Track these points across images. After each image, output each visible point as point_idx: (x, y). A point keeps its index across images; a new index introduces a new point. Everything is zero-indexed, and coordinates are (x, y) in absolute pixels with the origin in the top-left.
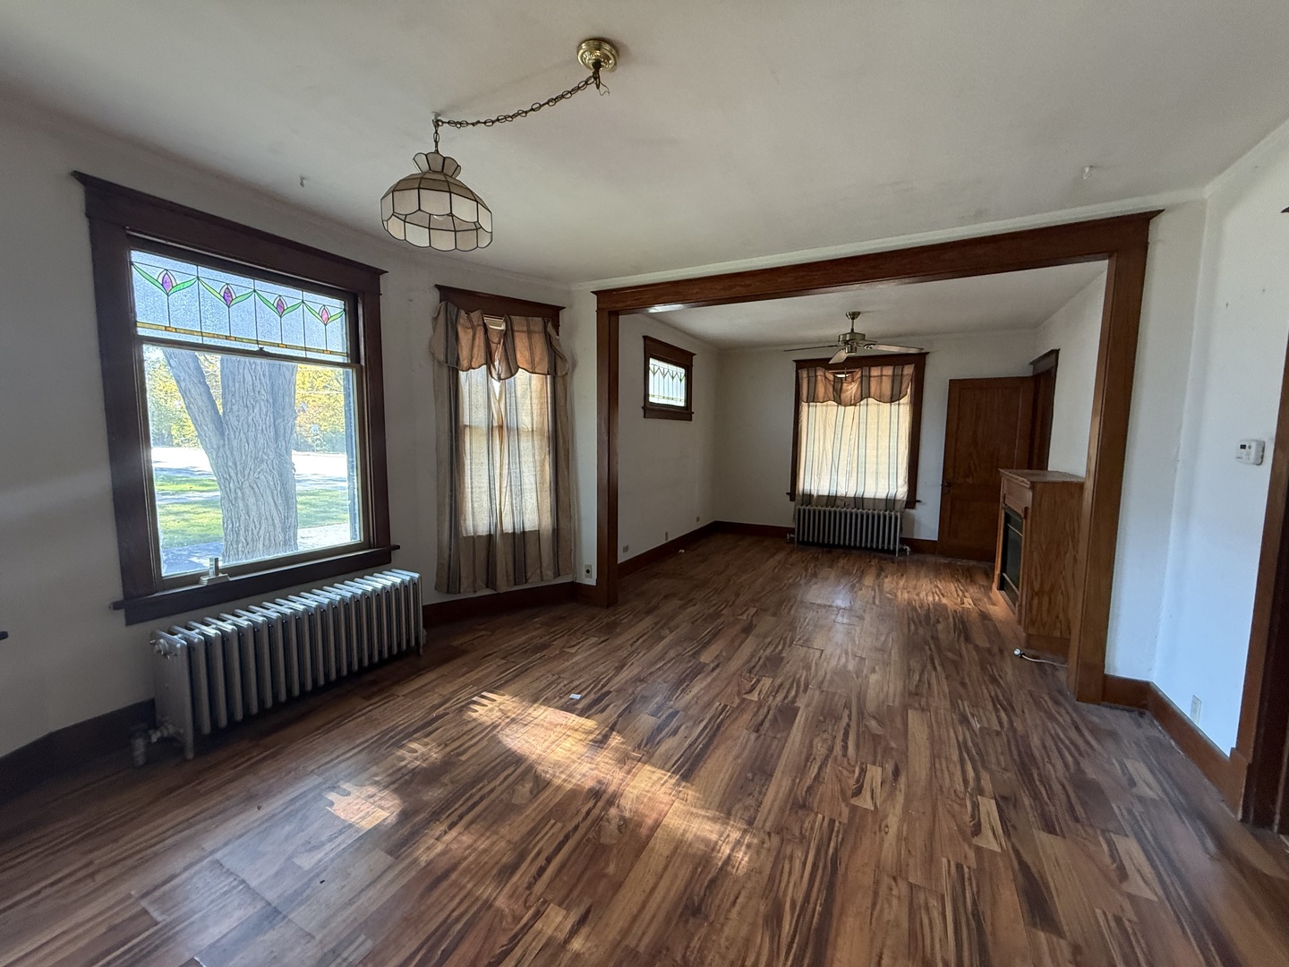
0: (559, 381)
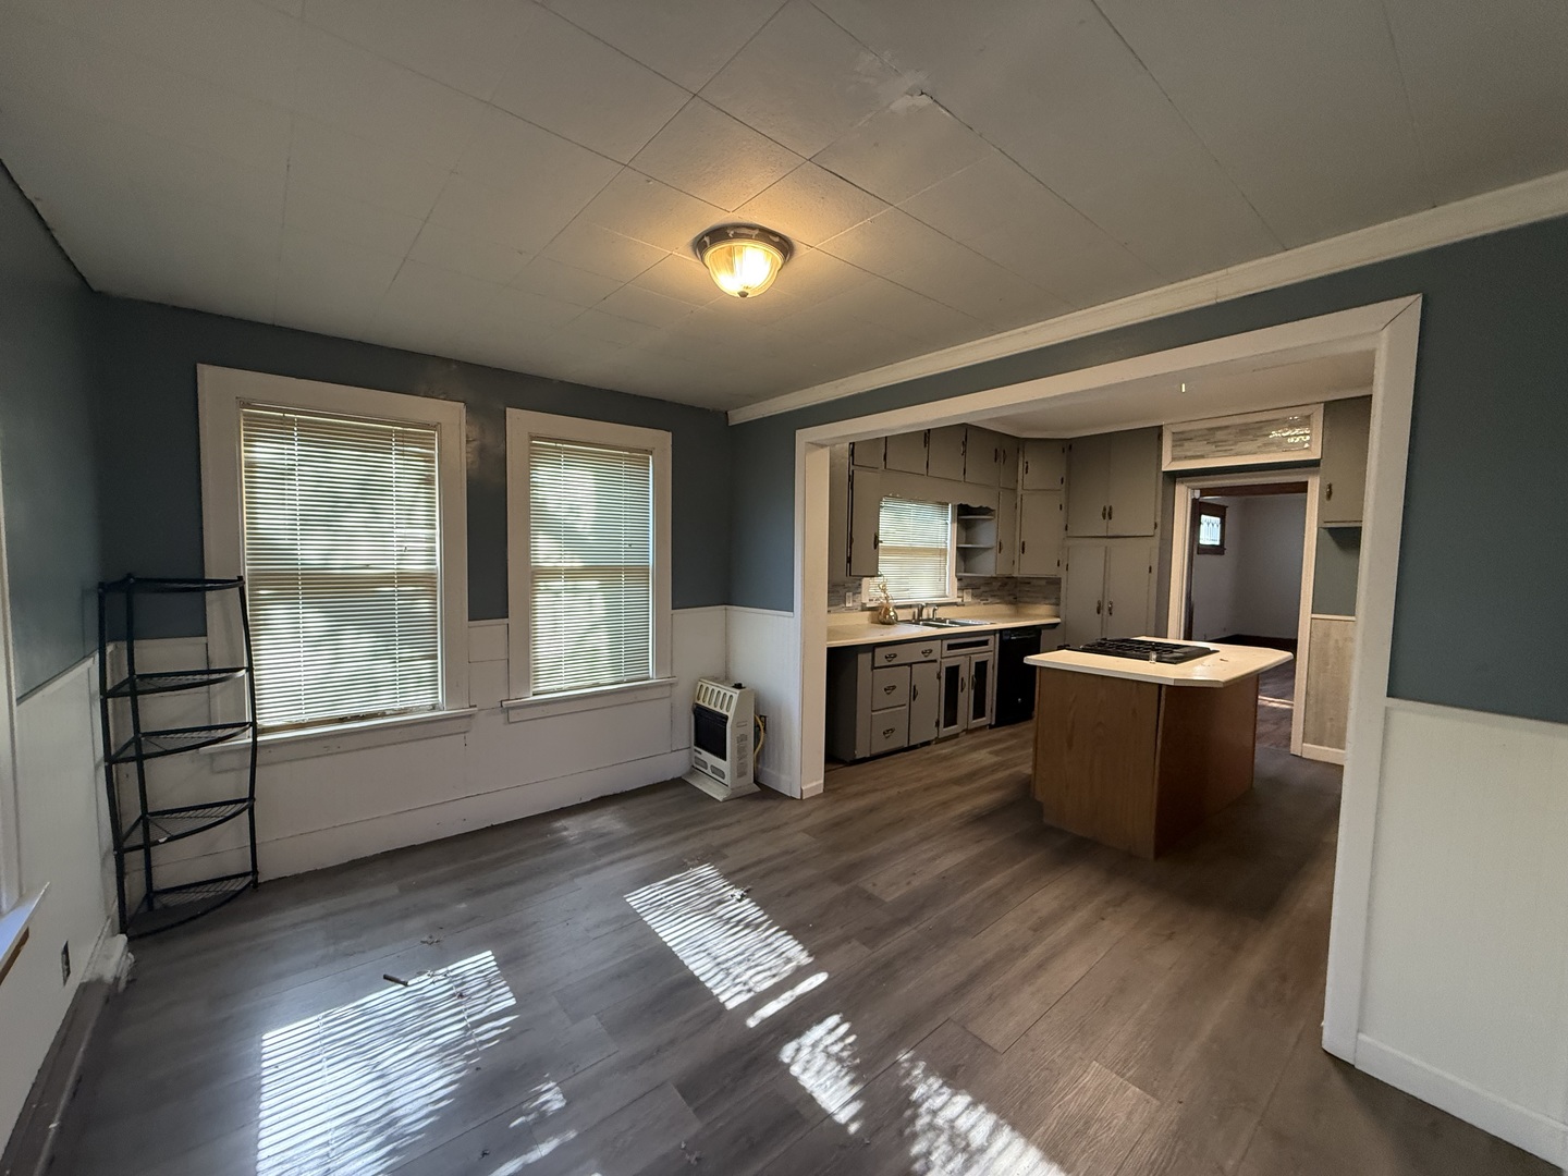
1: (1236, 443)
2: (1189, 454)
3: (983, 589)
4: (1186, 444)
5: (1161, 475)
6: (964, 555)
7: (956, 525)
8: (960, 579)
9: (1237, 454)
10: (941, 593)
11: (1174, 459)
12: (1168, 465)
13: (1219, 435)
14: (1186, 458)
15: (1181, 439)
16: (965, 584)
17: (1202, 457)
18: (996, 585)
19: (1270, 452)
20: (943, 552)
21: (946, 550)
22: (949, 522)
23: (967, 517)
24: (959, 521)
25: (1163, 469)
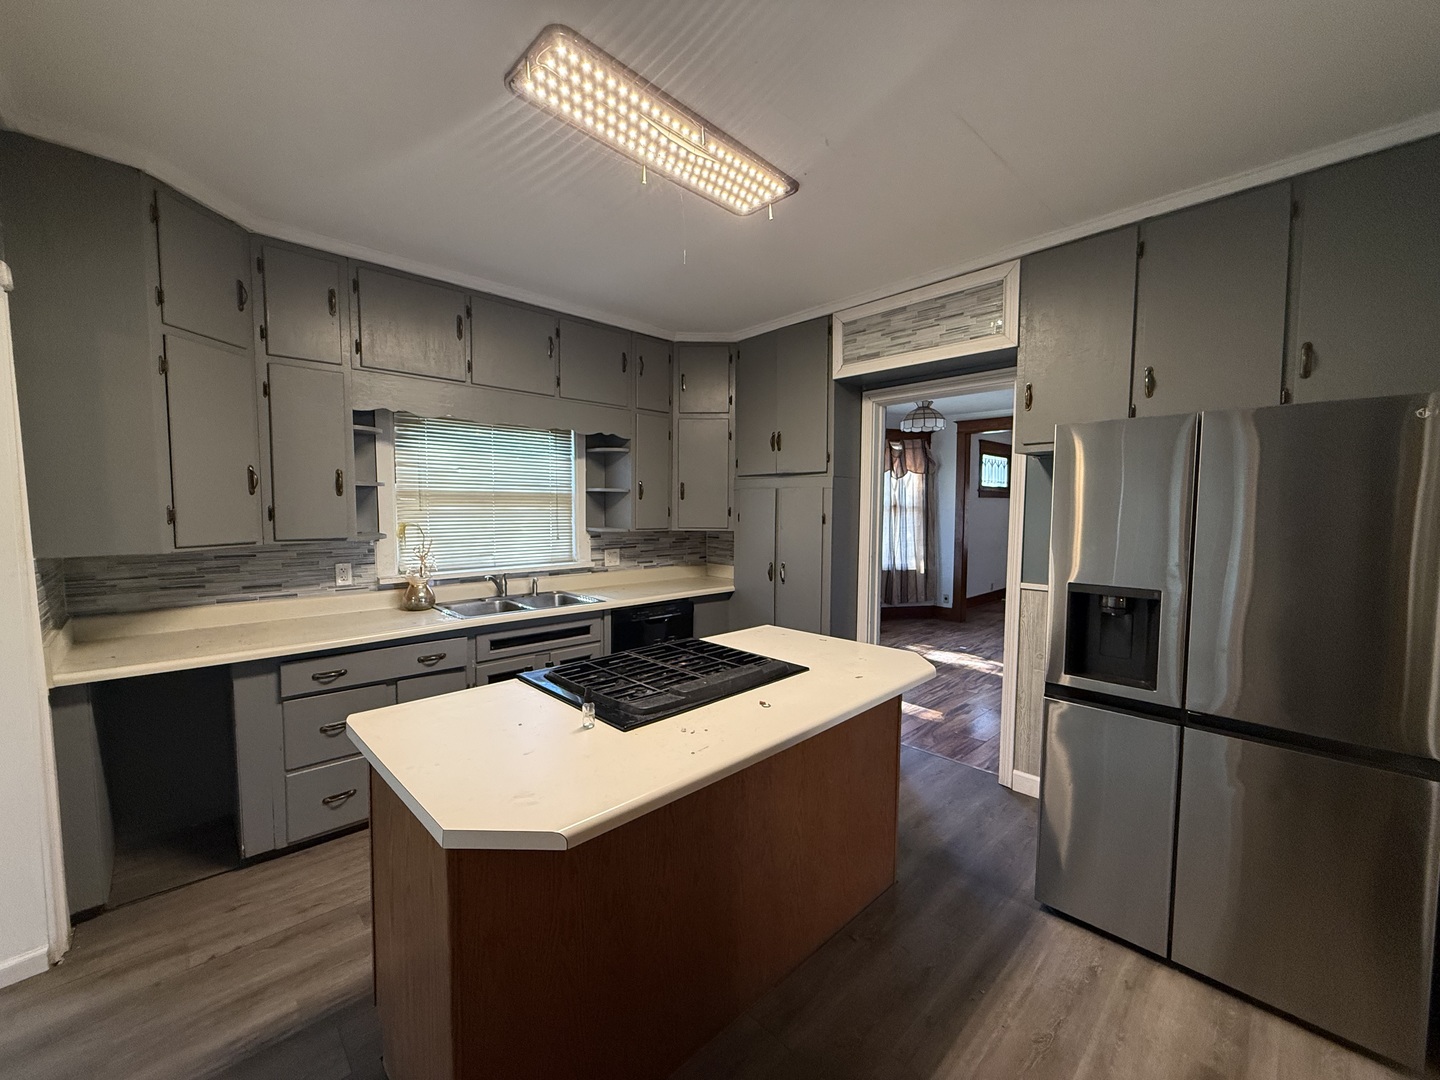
0: (930, 477)
1: (915, 330)
2: (863, 352)
3: (641, 547)
4: (860, 338)
5: (832, 385)
6: (600, 502)
7: (583, 461)
8: (595, 536)
9: (917, 348)
10: (565, 556)
11: (846, 361)
12: (841, 371)
13: (897, 322)
14: (861, 358)
15: (854, 331)
16: (602, 542)
17: (876, 355)
18: (665, 541)
19: (955, 341)
20: (567, 499)
21: (569, 496)
22: (572, 457)
23: (600, 450)
24: (589, 456)
25: (834, 378)
